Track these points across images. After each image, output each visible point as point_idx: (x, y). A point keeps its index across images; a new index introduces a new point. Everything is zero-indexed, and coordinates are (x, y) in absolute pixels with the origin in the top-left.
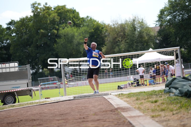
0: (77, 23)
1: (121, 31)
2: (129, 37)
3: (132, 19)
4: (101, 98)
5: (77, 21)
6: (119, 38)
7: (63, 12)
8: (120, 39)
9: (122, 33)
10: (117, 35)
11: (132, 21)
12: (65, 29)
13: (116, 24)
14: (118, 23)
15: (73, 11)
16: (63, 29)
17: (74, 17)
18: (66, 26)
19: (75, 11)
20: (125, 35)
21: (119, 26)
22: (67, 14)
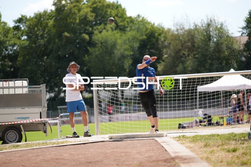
0: (121, 26)
1: (189, 40)
2: (200, 50)
3: (206, 22)
4: (152, 140)
5: (121, 22)
6: (185, 51)
7: (100, 6)
8: (186, 53)
9: (189, 44)
10: (182, 46)
11: (207, 26)
12: (103, 33)
13: (182, 30)
14: (184, 28)
15: (117, 7)
16: (100, 32)
17: (117, 15)
18: (105, 28)
19: (119, 7)
20: (194, 46)
21: (186, 33)
22: (107, 11)
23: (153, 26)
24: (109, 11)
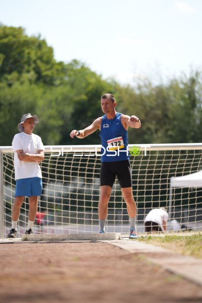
0: (47, 76)
1: (158, 105)
2: (176, 123)
3: (188, 76)
5: (47, 70)
6: (151, 123)
7: (14, 43)
8: (152, 127)
9: (159, 112)
10: (146, 115)
11: (189, 83)
12: (14, 87)
13: (147, 87)
14: (150, 84)
15: (40, 45)
16: (10, 85)
17: (41, 58)
18: (18, 79)
19: (43, 45)
20: (166, 116)
21: (154, 93)
22: (23, 52)
23: (98, 79)
24: (27, 51)
